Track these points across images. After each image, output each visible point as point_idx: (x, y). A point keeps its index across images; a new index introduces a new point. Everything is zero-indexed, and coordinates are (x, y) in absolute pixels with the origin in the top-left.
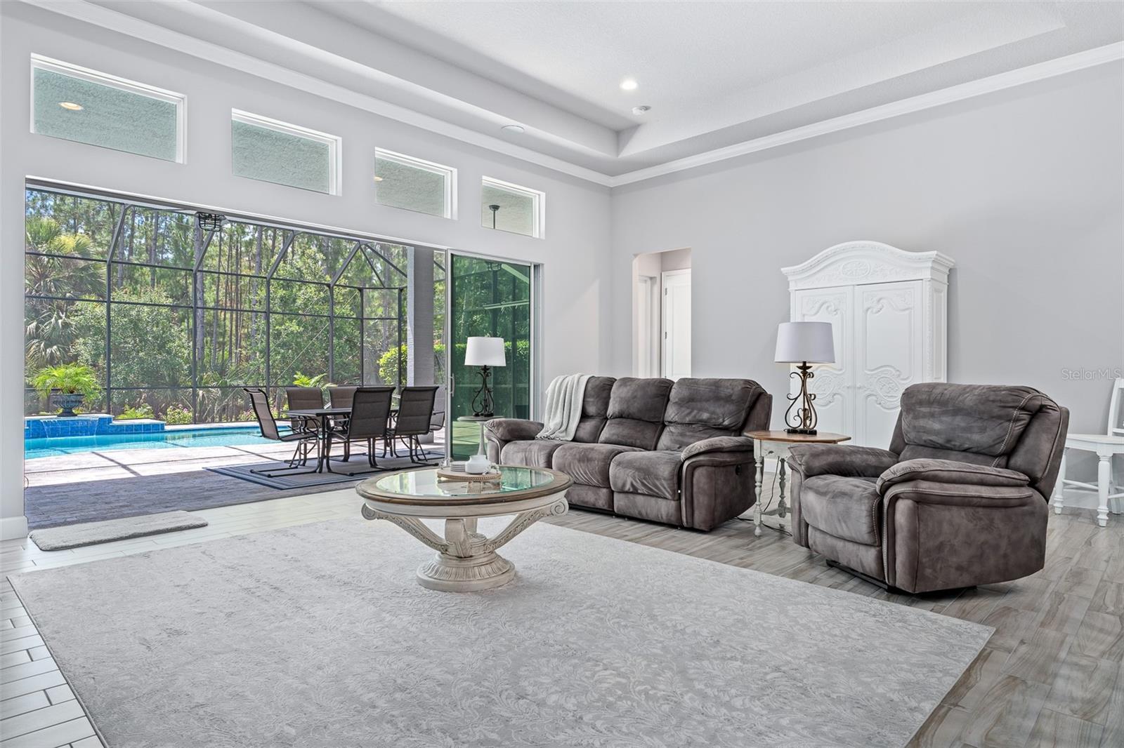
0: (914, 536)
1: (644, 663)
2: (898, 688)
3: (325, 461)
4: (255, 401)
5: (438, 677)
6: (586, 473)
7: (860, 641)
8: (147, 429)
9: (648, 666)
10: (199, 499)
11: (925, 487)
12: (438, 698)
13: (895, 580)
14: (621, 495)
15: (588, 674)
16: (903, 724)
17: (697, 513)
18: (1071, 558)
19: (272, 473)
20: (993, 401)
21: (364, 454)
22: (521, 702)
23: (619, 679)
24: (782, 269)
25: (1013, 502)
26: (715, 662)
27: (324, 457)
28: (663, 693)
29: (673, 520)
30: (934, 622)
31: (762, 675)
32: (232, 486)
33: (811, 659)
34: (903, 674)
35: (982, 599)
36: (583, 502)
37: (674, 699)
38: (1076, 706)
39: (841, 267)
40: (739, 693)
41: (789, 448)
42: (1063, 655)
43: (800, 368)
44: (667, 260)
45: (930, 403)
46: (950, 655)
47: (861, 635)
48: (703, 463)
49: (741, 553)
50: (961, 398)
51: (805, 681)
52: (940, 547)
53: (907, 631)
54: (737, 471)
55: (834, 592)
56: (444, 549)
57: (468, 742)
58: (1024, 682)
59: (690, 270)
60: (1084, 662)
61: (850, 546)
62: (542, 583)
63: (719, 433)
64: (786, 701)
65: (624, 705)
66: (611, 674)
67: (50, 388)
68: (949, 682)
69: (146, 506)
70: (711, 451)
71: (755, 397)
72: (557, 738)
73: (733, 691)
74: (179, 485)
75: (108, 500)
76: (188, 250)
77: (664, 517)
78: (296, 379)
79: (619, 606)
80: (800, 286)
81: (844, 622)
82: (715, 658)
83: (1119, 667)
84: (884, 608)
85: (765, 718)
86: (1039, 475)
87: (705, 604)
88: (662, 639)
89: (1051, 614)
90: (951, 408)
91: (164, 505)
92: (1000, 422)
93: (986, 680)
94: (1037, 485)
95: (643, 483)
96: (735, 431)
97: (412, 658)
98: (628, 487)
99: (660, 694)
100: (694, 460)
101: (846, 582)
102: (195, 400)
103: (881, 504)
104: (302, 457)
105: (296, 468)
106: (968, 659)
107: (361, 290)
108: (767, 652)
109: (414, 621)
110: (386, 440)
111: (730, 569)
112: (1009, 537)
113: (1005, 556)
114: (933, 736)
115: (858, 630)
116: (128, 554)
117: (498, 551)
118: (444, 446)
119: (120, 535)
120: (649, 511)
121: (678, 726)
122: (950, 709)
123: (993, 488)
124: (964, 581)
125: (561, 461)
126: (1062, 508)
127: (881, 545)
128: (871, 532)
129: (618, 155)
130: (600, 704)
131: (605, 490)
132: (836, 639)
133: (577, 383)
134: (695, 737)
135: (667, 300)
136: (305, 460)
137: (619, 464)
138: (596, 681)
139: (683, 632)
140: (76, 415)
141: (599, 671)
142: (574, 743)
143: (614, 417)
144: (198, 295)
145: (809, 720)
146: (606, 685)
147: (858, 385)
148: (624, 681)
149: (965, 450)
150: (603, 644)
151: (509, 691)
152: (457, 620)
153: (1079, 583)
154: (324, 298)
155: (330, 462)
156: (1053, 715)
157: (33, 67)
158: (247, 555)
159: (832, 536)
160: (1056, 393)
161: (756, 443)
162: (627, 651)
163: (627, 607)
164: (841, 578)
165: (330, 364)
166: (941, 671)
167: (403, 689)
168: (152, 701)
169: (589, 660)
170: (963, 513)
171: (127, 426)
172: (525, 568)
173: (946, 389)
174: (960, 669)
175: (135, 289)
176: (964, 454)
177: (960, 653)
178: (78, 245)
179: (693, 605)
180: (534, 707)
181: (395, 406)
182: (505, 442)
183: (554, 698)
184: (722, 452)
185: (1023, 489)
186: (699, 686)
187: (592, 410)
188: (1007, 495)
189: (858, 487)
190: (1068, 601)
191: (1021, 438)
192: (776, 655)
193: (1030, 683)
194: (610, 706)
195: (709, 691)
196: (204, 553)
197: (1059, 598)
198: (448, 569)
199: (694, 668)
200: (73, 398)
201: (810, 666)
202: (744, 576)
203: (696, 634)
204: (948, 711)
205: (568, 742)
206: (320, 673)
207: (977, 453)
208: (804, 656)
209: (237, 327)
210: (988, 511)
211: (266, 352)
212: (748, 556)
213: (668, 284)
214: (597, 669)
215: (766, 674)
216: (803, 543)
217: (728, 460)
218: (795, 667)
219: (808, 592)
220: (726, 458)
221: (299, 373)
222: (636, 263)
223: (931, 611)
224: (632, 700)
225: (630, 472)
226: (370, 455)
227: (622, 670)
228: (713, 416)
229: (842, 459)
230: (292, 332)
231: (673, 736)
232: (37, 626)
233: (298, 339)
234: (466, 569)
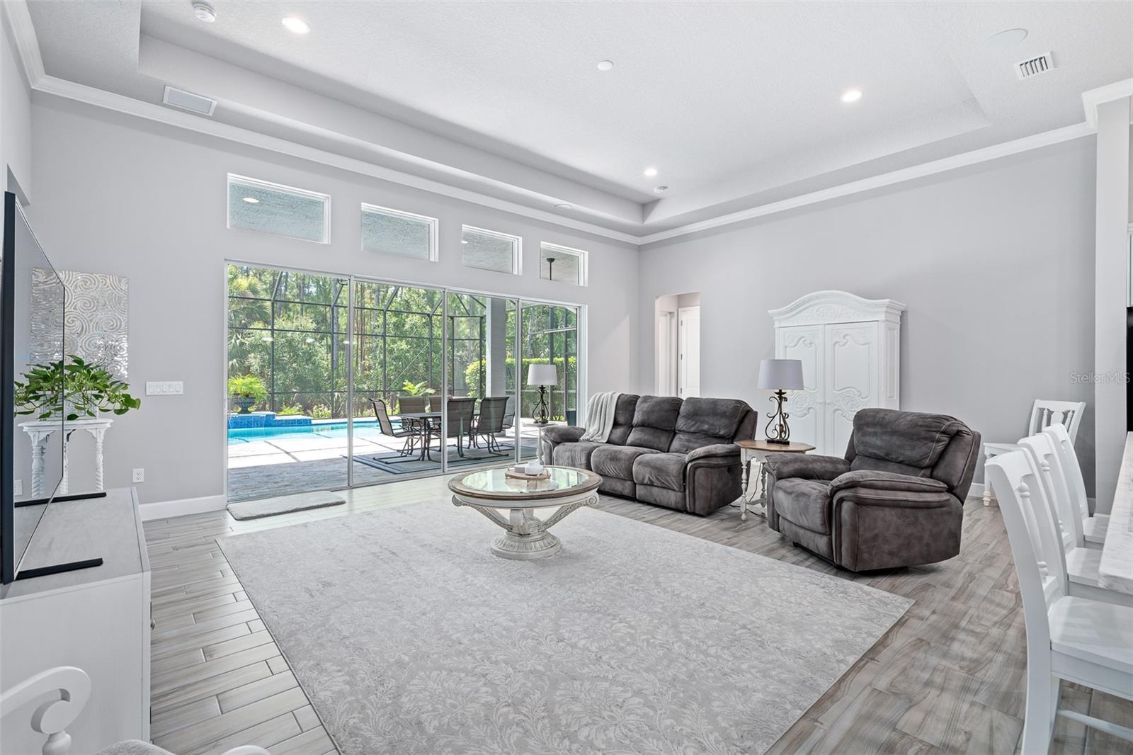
0: (855, 529)
1: (649, 618)
2: (831, 644)
3: (426, 451)
4: (377, 408)
5: (505, 624)
6: (615, 469)
7: (809, 608)
8: (299, 423)
9: (650, 621)
10: (338, 480)
11: (864, 493)
12: (503, 639)
13: (841, 560)
14: (642, 487)
15: (608, 625)
16: (831, 672)
17: (697, 502)
18: (988, 545)
19: (389, 461)
20: (921, 426)
21: (454, 445)
22: (560, 644)
23: (629, 630)
24: (769, 311)
25: (933, 505)
26: (700, 620)
27: (425, 448)
28: (659, 641)
29: (680, 506)
30: (868, 594)
31: (732, 631)
32: (361, 471)
33: (770, 620)
34: (836, 635)
35: (908, 577)
36: (613, 490)
37: (668, 647)
38: (965, 664)
39: (815, 311)
40: (714, 644)
41: (766, 457)
42: (963, 624)
43: (777, 393)
44: (682, 301)
45: (874, 425)
46: (875, 621)
47: (811, 603)
48: (701, 465)
49: (729, 534)
50: (897, 422)
51: (763, 636)
52: (875, 537)
53: (846, 601)
54: (729, 470)
55: (796, 568)
56: (510, 528)
57: (523, 671)
58: (929, 644)
59: (699, 307)
60: (978, 630)
61: (809, 534)
62: (579, 554)
63: (716, 440)
64: (747, 651)
65: (632, 649)
66: (624, 626)
67: (233, 393)
68: (871, 642)
69: (303, 486)
70: (707, 456)
71: (744, 414)
72: (583, 671)
73: (710, 643)
74: (325, 469)
75: (276, 481)
76: (327, 287)
77: (673, 504)
78: (405, 386)
79: (634, 574)
80: (783, 324)
81: (799, 592)
82: (700, 617)
83: (1006, 634)
84: (832, 581)
85: (730, 663)
86: (955, 484)
87: (697, 574)
88: (663, 601)
89: (962, 590)
90: (889, 430)
91: (314, 485)
92: (926, 442)
93: (899, 641)
94: (954, 491)
95: (657, 479)
96: (728, 439)
97: (486, 609)
98: (646, 481)
99: (657, 642)
100: (695, 462)
101: (806, 560)
102: (332, 399)
103: (831, 503)
104: (410, 448)
105: (406, 456)
106: (889, 625)
107: (452, 318)
108: (738, 614)
109: (489, 581)
110: (470, 436)
111: (719, 547)
112: (931, 531)
113: (928, 545)
114: (851, 681)
115: (808, 598)
116: (293, 524)
117: (548, 530)
118: (513, 440)
119: (287, 510)
120: (662, 499)
121: (668, 666)
122: (868, 662)
123: (917, 494)
124: (895, 563)
125: (597, 459)
126: (990, 502)
127: (831, 534)
128: (823, 524)
129: (644, 221)
130: (614, 648)
131: (629, 483)
132: (792, 605)
133: (610, 397)
134: (678, 675)
135: (683, 329)
136: (412, 449)
137: (640, 463)
138: (613, 631)
139: (678, 595)
140: (250, 413)
141: (616, 623)
142: (595, 675)
143: (638, 426)
144: (335, 321)
145: (762, 666)
146: (619, 634)
147: (828, 402)
148: (633, 631)
149: (901, 462)
150: (620, 604)
151: (552, 636)
152: (518, 582)
153: (990, 565)
154: (424, 323)
155: (430, 451)
156: (945, 670)
157: (228, 181)
158: (373, 527)
159: (795, 524)
160: (970, 421)
161: (743, 451)
162: (637, 609)
163: (640, 575)
164: (804, 556)
165: (429, 372)
166: (866, 633)
167: (479, 631)
168: (316, 633)
169: (609, 615)
170: (893, 512)
171: (286, 420)
172: (568, 542)
173: (886, 415)
174: (880, 633)
175: (289, 316)
176: (899, 465)
177: (884, 620)
178: (250, 285)
179: (688, 575)
180: (569, 648)
181: (477, 411)
182: (557, 443)
183: (583, 642)
184: (717, 457)
185: (942, 494)
186: (685, 637)
187: (621, 419)
188: (929, 499)
189: (815, 489)
190: (978, 580)
191: (942, 455)
192: (745, 616)
193: (932, 644)
194: (621, 650)
195: (693, 642)
196: (343, 524)
197: (971, 577)
198: (513, 543)
199: (684, 624)
200: (248, 400)
201: (769, 625)
202: (729, 552)
203: (688, 597)
204: (865, 664)
205: (591, 675)
206: (424, 617)
207: (909, 465)
208: (765, 618)
209: (361, 343)
210: (914, 511)
211: (383, 364)
212: (735, 537)
213: (683, 317)
214: (615, 621)
215: (736, 630)
216: (776, 527)
217: (721, 463)
218: (757, 625)
219: (776, 567)
220: (720, 461)
221: (407, 381)
222: (658, 303)
223: (868, 585)
224: (637, 646)
225: (648, 470)
226: (458, 447)
227: (633, 623)
228: (712, 427)
229: (805, 466)
230: (402, 349)
231: (663, 673)
232: (238, 576)
233: (407, 354)
234: (525, 543)
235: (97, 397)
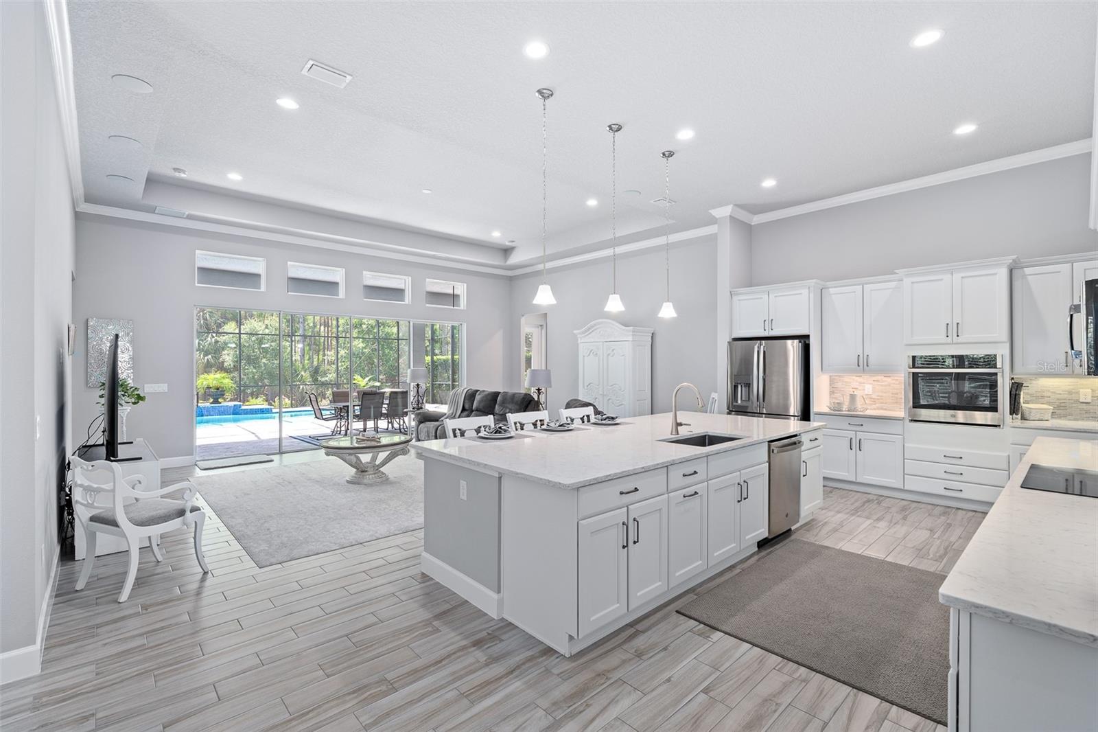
4: (311, 399)
8: (262, 411)
19: (319, 438)
39: (598, 332)
43: (537, 390)
56: (357, 469)
67: (206, 387)
71: (528, 403)
78: (355, 380)
80: (582, 341)
91: (258, 453)
116: (236, 471)
117: (381, 469)
129: (506, 262)
140: (220, 403)
143: (475, 410)
147: (605, 394)
171: (251, 409)
182: (421, 423)
187: (467, 406)
200: (219, 393)
221: (358, 375)
222: (523, 320)
233: (364, 350)
234: (363, 476)
235: (124, 395)
